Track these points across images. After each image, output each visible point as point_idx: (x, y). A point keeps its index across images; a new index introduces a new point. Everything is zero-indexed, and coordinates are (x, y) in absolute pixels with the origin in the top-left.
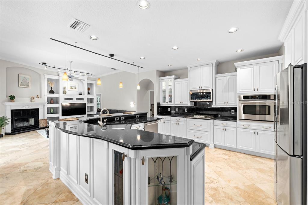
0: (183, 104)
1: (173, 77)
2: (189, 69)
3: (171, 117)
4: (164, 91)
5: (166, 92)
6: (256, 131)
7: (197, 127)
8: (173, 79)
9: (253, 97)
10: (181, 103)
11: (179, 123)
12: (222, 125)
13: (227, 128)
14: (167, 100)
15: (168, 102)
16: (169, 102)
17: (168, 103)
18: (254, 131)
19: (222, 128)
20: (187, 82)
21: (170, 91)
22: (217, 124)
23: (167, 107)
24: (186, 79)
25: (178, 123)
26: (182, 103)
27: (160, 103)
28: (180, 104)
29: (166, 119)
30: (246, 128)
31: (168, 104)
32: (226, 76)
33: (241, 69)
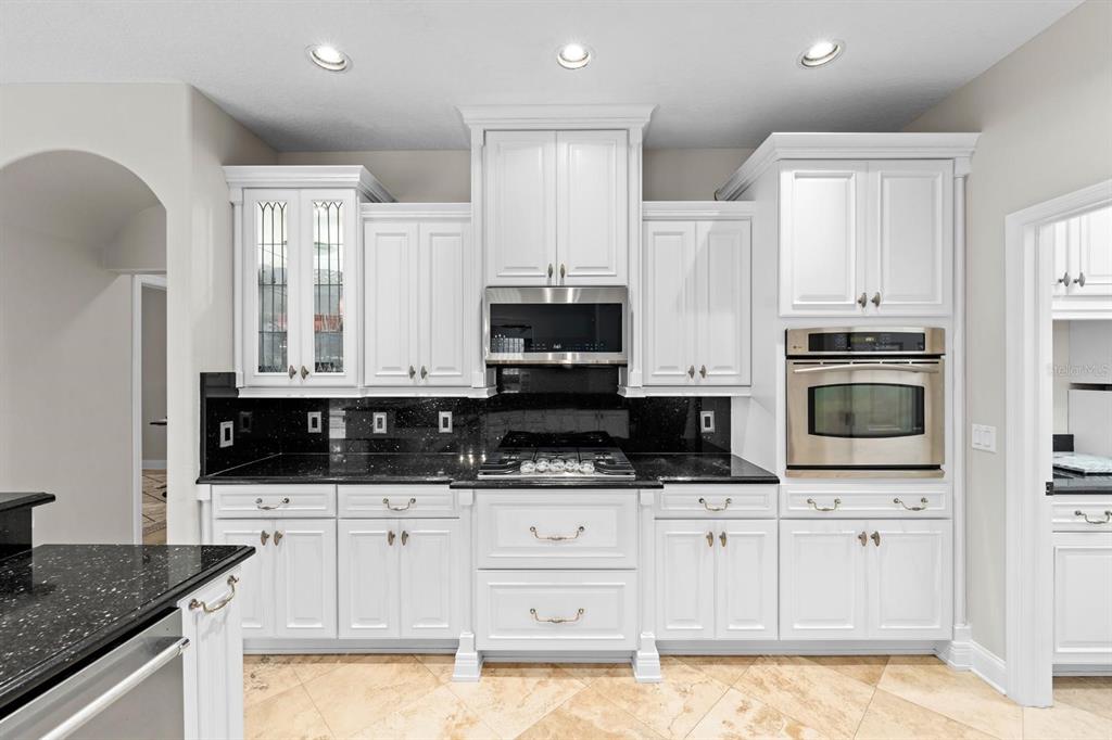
0: (432, 382)
1: (353, 174)
2: (476, 140)
3: (342, 488)
4: (272, 284)
5: (291, 290)
6: (871, 528)
7: (551, 544)
8: (350, 197)
9: (854, 340)
10: (412, 373)
11: (408, 525)
12: (700, 510)
13: (731, 529)
14: (301, 348)
15: (311, 367)
16: (320, 366)
17: (305, 373)
18: (860, 526)
19: (703, 528)
20: (455, 227)
21: (328, 290)
22: (673, 510)
23: (296, 409)
24: (454, 209)
25: (396, 526)
26: (424, 374)
27: (232, 376)
28: (410, 382)
29: (291, 509)
30: (825, 515)
31: (309, 381)
32: (695, 219)
33: (797, 177)
